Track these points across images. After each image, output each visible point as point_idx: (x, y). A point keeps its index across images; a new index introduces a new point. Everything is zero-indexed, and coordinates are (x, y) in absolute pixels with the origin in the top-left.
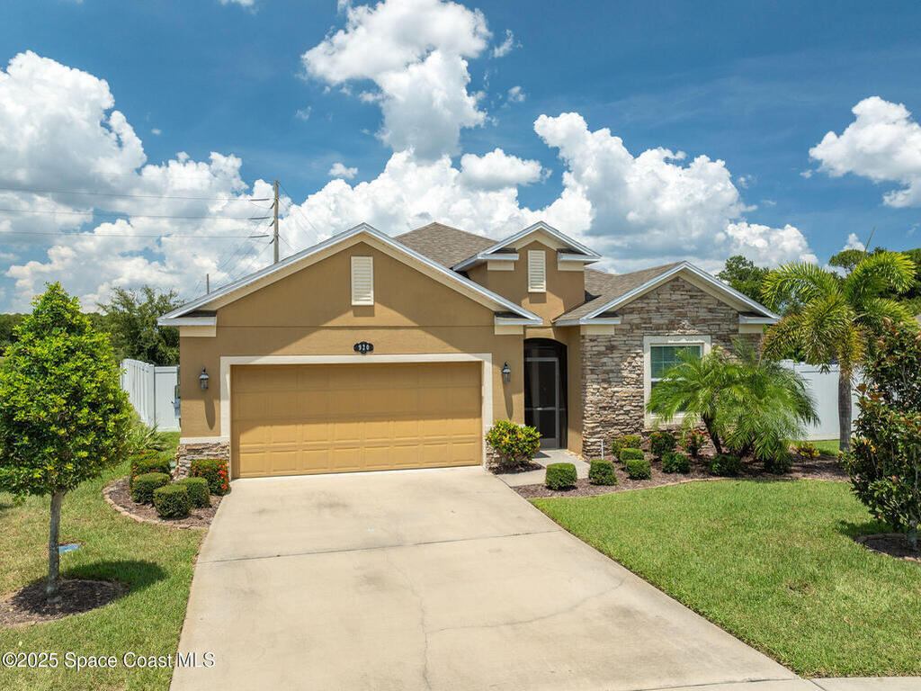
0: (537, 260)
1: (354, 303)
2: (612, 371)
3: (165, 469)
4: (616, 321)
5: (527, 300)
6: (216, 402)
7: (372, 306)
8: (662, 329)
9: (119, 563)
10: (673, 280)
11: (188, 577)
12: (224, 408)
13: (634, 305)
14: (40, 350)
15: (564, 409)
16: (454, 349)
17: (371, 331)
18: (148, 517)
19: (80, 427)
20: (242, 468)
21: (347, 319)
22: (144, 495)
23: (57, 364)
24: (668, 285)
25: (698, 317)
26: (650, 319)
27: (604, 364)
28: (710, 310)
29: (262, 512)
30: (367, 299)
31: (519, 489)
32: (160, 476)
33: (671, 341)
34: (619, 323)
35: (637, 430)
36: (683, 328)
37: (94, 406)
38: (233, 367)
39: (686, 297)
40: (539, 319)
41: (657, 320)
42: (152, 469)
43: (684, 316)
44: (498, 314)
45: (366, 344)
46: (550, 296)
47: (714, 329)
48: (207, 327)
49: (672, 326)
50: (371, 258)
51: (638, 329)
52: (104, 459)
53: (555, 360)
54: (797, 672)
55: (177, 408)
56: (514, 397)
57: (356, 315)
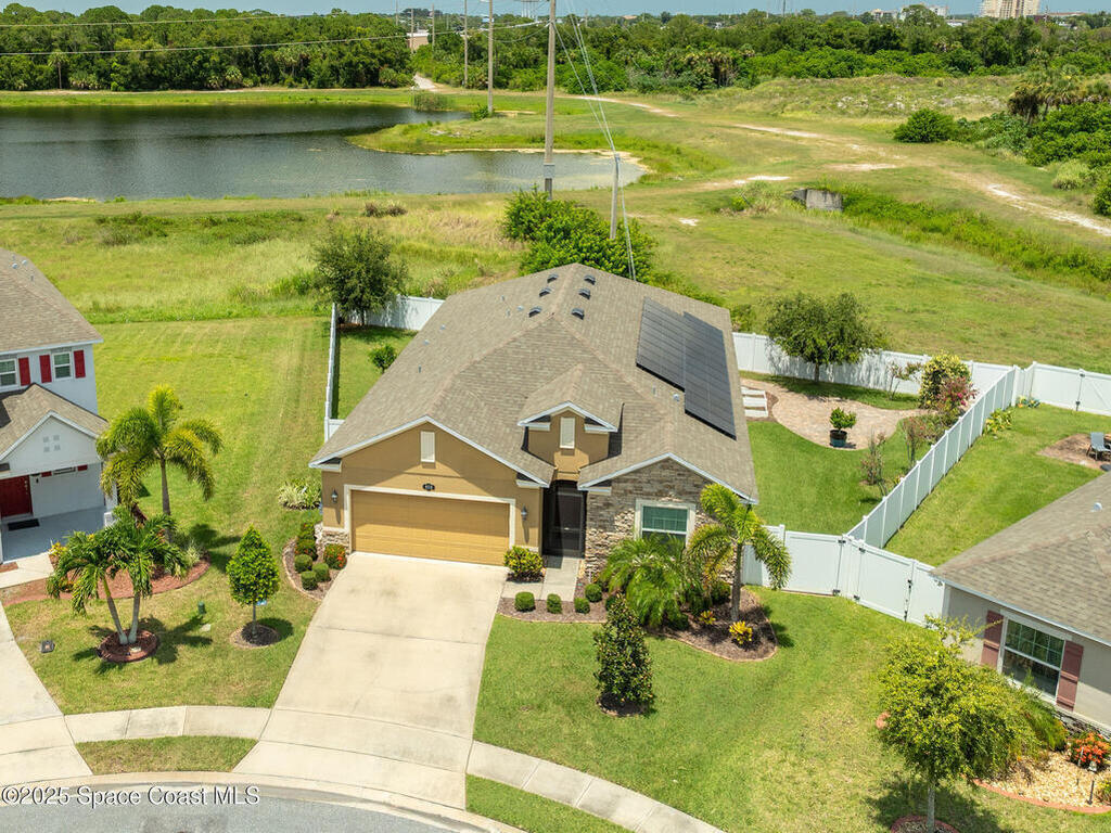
0: (568, 426)
1: (422, 460)
2: (608, 521)
4: (608, 490)
5: (559, 453)
6: (342, 511)
7: (434, 464)
8: (652, 495)
12: (347, 514)
13: (629, 477)
16: (488, 494)
17: (434, 478)
18: (299, 585)
20: (358, 546)
21: (419, 469)
25: (684, 489)
26: (642, 487)
27: (601, 515)
30: (432, 459)
31: (502, 601)
32: (306, 559)
33: (659, 504)
36: (670, 497)
38: (353, 492)
41: (648, 489)
42: (304, 550)
43: (672, 488)
44: (519, 476)
45: (430, 485)
46: (577, 452)
48: (336, 469)
49: (660, 494)
50: (434, 433)
51: (631, 493)
56: (531, 530)
57: (424, 467)
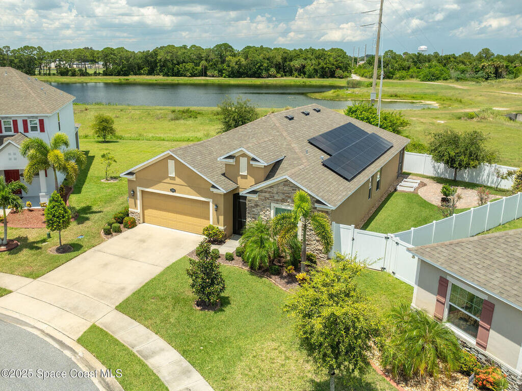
1: (169, 176)
2: (257, 215)
5: (240, 177)
6: (136, 200)
7: (175, 177)
8: (279, 201)
10: (285, 181)
12: (139, 202)
13: (267, 190)
16: (198, 195)
17: (175, 185)
21: (168, 180)
26: (274, 196)
27: (253, 211)
33: (283, 207)
36: (289, 203)
41: (277, 197)
42: (116, 218)
43: (289, 197)
44: (212, 186)
46: (248, 176)
50: (174, 161)
51: (268, 199)
56: (220, 217)
57: (170, 179)
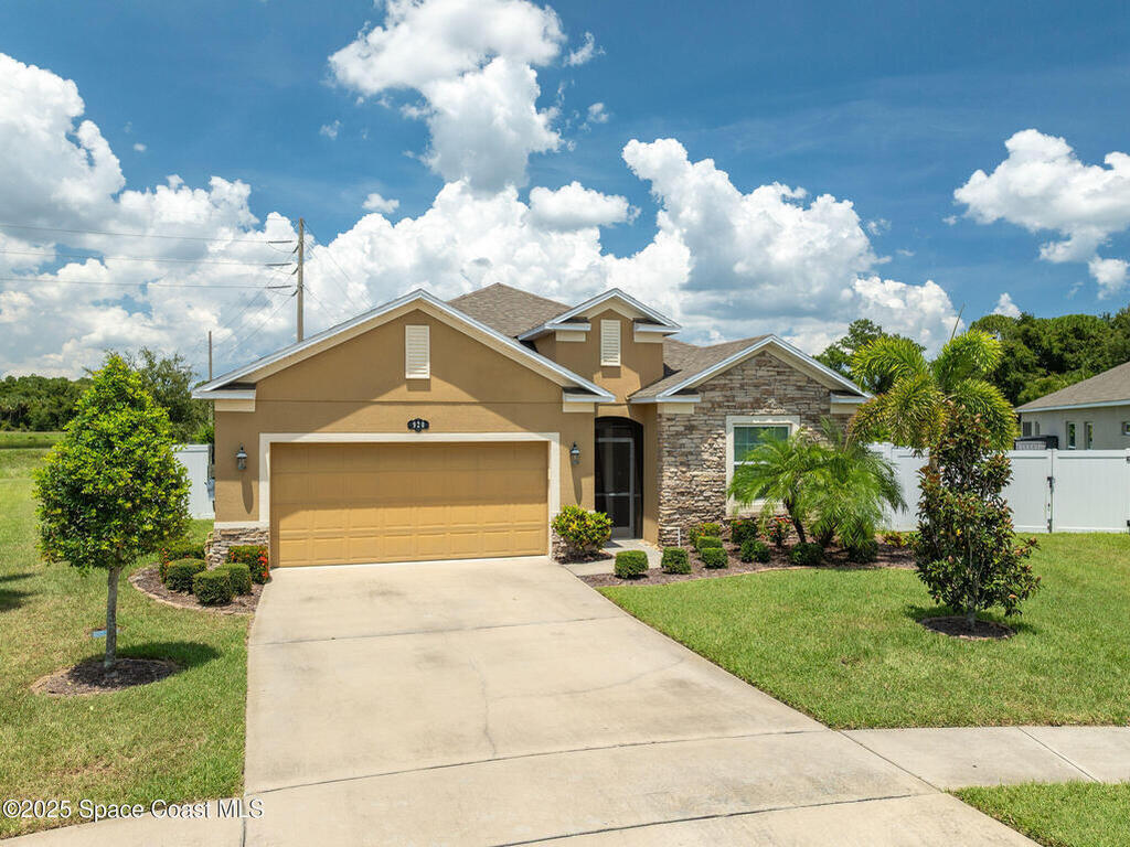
0: (611, 331)
1: (408, 376)
2: (691, 454)
3: (199, 555)
4: (696, 399)
5: (600, 374)
6: (254, 484)
7: (428, 381)
8: (746, 408)
9: (168, 645)
10: (759, 355)
11: (241, 657)
12: (263, 490)
13: (716, 382)
14: (105, 424)
15: (639, 495)
16: (519, 428)
17: (427, 408)
18: (187, 604)
19: (146, 502)
20: (282, 555)
21: (401, 393)
22: (182, 582)
23: (122, 439)
24: (754, 361)
25: (785, 395)
26: (734, 397)
27: (682, 446)
28: (800, 388)
29: (310, 599)
30: (424, 373)
31: (586, 579)
32: (197, 562)
33: (756, 421)
34: (699, 400)
35: (718, 518)
36: (769, 407)
37: (158, 480)
38: (273, 445)
39: (773, 373)
40: (613, 395)
41: (741, 398)
42: (185, 555)
43: (771, 394)
44: (567, 390)
45: (421, 421)
46: (624, 370)
47: (804, 408)
48: (245, 401)
49: (757, 404)
50: (428, 327)
51: (720, 407)
52: (166, 533)
53: (631, 440)
54: (830, 726)
55: (211, 490)
56: (584, 481)
57: (410, 389)
